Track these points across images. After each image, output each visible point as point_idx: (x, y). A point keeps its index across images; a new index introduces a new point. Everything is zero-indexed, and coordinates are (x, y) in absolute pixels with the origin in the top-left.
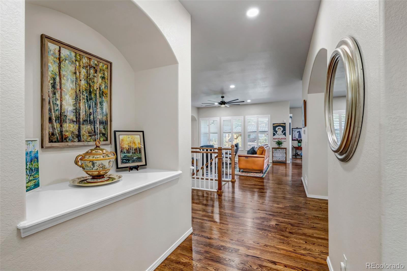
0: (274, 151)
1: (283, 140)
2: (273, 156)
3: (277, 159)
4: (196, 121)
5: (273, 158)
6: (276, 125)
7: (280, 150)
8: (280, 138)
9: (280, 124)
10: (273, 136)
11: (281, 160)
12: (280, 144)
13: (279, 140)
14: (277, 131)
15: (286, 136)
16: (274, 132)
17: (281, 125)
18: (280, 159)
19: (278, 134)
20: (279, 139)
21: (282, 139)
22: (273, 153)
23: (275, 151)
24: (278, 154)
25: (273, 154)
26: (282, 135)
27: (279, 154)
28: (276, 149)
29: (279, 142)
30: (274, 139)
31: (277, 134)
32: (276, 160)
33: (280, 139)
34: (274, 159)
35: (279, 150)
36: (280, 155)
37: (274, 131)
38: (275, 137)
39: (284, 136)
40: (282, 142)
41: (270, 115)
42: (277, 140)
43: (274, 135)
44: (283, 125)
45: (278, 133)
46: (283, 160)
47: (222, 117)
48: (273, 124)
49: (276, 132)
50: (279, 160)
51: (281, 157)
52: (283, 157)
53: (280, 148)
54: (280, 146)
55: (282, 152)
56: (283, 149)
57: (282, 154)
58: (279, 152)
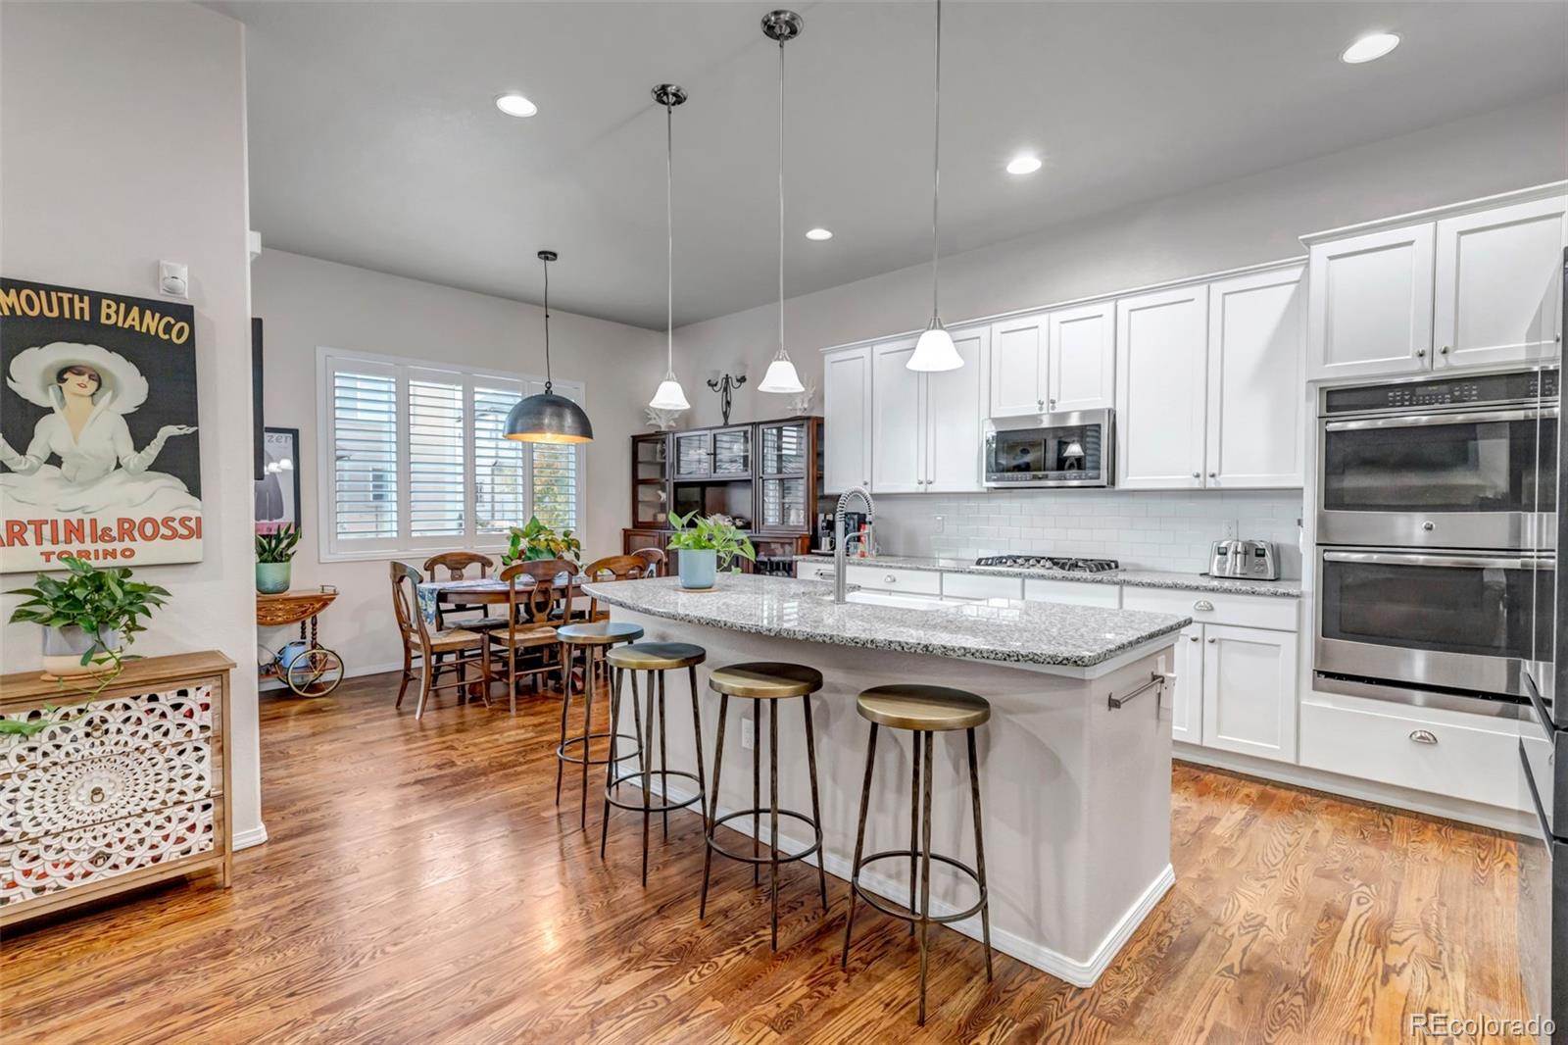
1: (146, 551)
3: (56, 877)
6: (11, 300)
7: (115, 719)
9: (96, 298)
11: (143, 854)
12: (103, 620)
13: (74, 548)
14: (40, 400)
15: (195, 490)
17: (109, 314)
18: (119, 853)
19: (54, 460)
20: (74, 531)
21: (127, 528)
24: (61, 793)
26: (134, 475)
27: (99, 777)
28: (20, 717)
29: (97, 581)
31: (38, 448)
32: (23, 892)
33: (105, 535)
35: (96, 709)
36: (113, 795)
39: (165, 496)
40: (137, 578)
42: (27, 557)
44: (152, 323)
45: (50, 435)
46: (170, 852)
49: (20, 421)
50: (103, 873)
51: (139, 823)
52: (167, 813)
53: (104, 676)
54: (115, 637)
55: (157, 736)
56: (161, 696)
57: (147, 764)
58: (97, 751)
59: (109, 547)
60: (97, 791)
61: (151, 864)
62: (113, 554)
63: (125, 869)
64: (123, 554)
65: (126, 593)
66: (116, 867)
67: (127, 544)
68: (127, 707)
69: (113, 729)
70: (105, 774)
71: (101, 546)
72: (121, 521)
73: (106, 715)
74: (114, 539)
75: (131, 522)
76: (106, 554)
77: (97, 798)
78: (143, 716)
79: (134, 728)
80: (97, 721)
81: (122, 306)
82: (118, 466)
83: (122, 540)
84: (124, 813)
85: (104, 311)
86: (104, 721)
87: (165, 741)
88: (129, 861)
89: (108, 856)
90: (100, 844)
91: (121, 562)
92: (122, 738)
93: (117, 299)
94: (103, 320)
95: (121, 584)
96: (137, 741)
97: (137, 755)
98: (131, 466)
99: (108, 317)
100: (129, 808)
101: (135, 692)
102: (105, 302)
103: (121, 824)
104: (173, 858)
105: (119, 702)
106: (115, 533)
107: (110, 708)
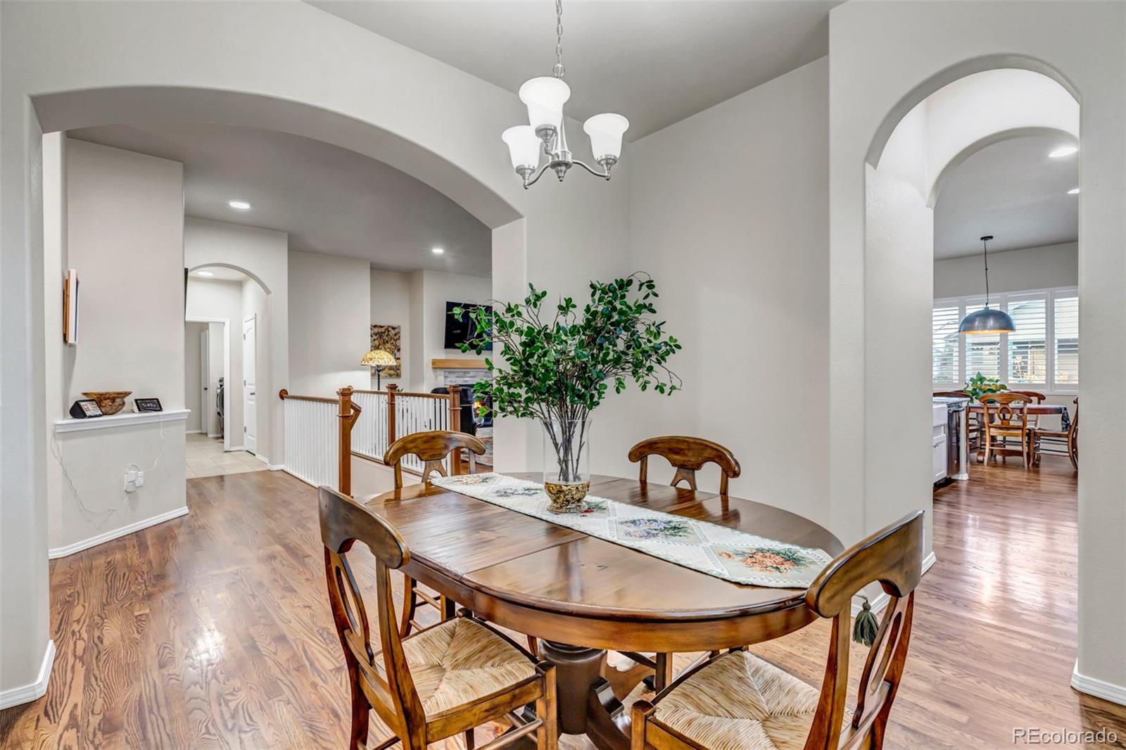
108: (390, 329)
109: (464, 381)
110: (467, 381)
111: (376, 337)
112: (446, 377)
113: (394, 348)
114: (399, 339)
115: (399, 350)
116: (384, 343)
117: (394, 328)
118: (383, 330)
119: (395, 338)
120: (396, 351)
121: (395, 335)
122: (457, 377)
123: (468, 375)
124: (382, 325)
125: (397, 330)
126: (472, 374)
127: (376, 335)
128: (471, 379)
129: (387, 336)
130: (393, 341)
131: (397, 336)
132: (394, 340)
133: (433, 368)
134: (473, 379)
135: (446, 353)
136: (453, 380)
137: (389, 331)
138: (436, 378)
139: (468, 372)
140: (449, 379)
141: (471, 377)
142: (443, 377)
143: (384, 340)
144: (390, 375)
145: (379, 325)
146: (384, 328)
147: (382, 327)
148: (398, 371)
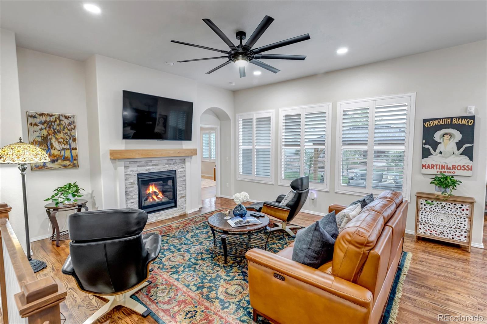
0: (422, 206)
1: (458, 173)
2: (417, 220)
3: (434, 233)
4: (230, 120)
5: (417, 226)
6: (436, 122)
7: (447, 207)
8: (450, 165)
9: (452, 119)
10: (422, 159)
11: (450, 236)
12: (447, 186)
13: (443, 170)
14: (439, 141)
16: (427, 146)
17: (455, 121)
18: (445, 233)
19: (441, 153)
20: (443, 167)
21: (454, 167)
22: (418, 211)
23: (429, 206)
24: (436, 218)
25: (417, 216)
26: (457, 156)
28: (430, 201)
29: (446, 178)
30: (424, 166)
31: (438, 150)
32: (428, 233)
33: (449, 168)
34: (424, 231)
35: (444, 204)
36: (445, 222)
37: (425, 144)
38: (429, 161)
39: (464, 160)
40: (455, 178)
41: (413, 95)
42: (434, 171)
43: (426, 154)
44: (464, 122)
45: (440, 148)
47: (280, 110)
48: (425, 121)
49: (435, 145)
50: (442, 236)
51: (450, 229)
52: (456, 230)
53: (445, 197)
54: (448, 190)
55: (455, 213)
56: (457, 204)
57: (452, 218)
58: (443, 212)
59: (450, 171)
60: (442, 220)
61: (452, 239)
62: (451, 172)
63: (446, 237)
64: (453, 173)
65: (451, 181)
66: (444, 236)
67: (454, 170)
68: (449, 205)
69: (446, 208)
70: (444, 217)
71: (448, 171)
72: (453, 166)
73: (445, 205)
74: (451, 169)
75: (455, 166)
76: (449, 172)
77: (442, 221)
78: (453, 208)
79: (451, 210)
80: (443, 206)
81: (458, 119)
82: (454, 154)
83: (453, 170)
84: (447, 226)
85: (454, 121)
86: (445, 206)
87: (457, 214)
88: (447, 236)
89: (443, 233)
90: (442, 230)
91: (452, 174)
92: (448, 211)
93: (456, 118)
94: (453, 123)
95: (451, 179)
96: (451, 212)
97: (451, 215)
98: (456, 154)
99: (454, 122)
100: (448, 225)
101: (452, 202)
102: (454, 119)
103: (447, 228)
104: (457, 240)
105: (448, 203)
106: (451, 168)
107: (446, 204)
108: (61, 118)
109: (146, 170)
110: (149, 170)
111: (43, 127)
112: (126, 167)
113: (68, 138)
114: (74, 129)
115: (75, 140)
116: (55, 133)
117: (67, 118)
118: (52, 119)
119: (70, 127)
120: (71, 141)
121: (70, 124)
122: (138, 166)
123: (150, 164)
124: (50, 113)
125: (71, 120)
126: (154, 162)
127: (43, 124)
128: (154, 167)
129: (58, 125)
130: (66, 130)
131: (72, 126)
132: (69, 130)
133: (110, 159)
134: (156, 167)
135: (126, 143)
136: (135, 169)
137: (60, 121)
138: (116, 169)
139: (151, 161)
140: (130, 169)
141: (153, 165)
142: (123, 168)
143: (54, 130)
144: (65, 167)
145: (46, 113)
146: (54, 117)
147: (51, 116)
148: (75, 162)
